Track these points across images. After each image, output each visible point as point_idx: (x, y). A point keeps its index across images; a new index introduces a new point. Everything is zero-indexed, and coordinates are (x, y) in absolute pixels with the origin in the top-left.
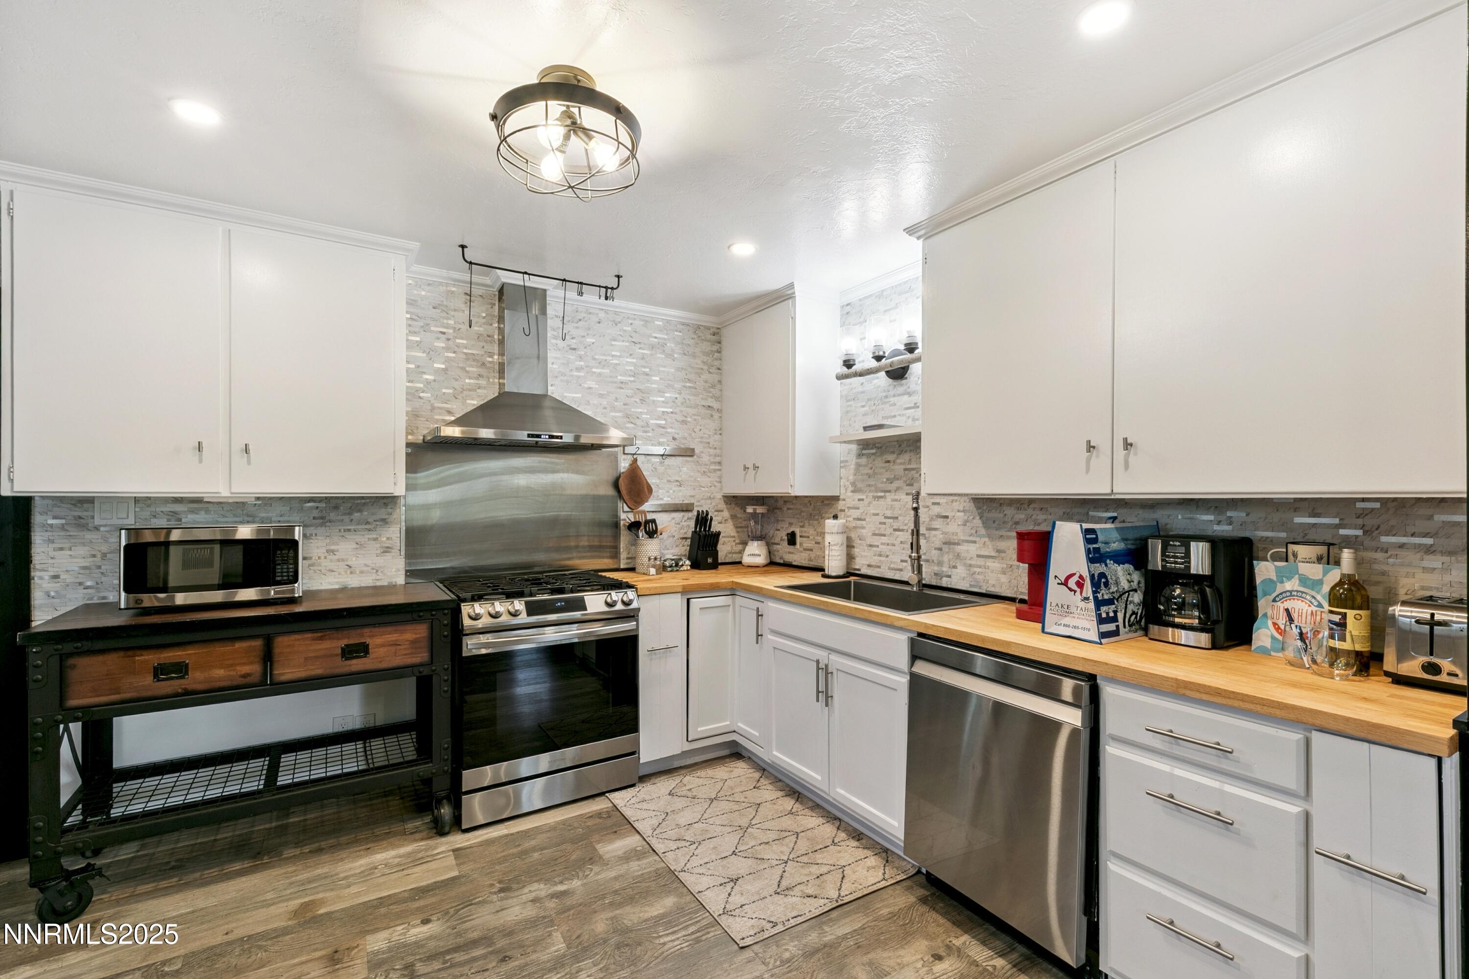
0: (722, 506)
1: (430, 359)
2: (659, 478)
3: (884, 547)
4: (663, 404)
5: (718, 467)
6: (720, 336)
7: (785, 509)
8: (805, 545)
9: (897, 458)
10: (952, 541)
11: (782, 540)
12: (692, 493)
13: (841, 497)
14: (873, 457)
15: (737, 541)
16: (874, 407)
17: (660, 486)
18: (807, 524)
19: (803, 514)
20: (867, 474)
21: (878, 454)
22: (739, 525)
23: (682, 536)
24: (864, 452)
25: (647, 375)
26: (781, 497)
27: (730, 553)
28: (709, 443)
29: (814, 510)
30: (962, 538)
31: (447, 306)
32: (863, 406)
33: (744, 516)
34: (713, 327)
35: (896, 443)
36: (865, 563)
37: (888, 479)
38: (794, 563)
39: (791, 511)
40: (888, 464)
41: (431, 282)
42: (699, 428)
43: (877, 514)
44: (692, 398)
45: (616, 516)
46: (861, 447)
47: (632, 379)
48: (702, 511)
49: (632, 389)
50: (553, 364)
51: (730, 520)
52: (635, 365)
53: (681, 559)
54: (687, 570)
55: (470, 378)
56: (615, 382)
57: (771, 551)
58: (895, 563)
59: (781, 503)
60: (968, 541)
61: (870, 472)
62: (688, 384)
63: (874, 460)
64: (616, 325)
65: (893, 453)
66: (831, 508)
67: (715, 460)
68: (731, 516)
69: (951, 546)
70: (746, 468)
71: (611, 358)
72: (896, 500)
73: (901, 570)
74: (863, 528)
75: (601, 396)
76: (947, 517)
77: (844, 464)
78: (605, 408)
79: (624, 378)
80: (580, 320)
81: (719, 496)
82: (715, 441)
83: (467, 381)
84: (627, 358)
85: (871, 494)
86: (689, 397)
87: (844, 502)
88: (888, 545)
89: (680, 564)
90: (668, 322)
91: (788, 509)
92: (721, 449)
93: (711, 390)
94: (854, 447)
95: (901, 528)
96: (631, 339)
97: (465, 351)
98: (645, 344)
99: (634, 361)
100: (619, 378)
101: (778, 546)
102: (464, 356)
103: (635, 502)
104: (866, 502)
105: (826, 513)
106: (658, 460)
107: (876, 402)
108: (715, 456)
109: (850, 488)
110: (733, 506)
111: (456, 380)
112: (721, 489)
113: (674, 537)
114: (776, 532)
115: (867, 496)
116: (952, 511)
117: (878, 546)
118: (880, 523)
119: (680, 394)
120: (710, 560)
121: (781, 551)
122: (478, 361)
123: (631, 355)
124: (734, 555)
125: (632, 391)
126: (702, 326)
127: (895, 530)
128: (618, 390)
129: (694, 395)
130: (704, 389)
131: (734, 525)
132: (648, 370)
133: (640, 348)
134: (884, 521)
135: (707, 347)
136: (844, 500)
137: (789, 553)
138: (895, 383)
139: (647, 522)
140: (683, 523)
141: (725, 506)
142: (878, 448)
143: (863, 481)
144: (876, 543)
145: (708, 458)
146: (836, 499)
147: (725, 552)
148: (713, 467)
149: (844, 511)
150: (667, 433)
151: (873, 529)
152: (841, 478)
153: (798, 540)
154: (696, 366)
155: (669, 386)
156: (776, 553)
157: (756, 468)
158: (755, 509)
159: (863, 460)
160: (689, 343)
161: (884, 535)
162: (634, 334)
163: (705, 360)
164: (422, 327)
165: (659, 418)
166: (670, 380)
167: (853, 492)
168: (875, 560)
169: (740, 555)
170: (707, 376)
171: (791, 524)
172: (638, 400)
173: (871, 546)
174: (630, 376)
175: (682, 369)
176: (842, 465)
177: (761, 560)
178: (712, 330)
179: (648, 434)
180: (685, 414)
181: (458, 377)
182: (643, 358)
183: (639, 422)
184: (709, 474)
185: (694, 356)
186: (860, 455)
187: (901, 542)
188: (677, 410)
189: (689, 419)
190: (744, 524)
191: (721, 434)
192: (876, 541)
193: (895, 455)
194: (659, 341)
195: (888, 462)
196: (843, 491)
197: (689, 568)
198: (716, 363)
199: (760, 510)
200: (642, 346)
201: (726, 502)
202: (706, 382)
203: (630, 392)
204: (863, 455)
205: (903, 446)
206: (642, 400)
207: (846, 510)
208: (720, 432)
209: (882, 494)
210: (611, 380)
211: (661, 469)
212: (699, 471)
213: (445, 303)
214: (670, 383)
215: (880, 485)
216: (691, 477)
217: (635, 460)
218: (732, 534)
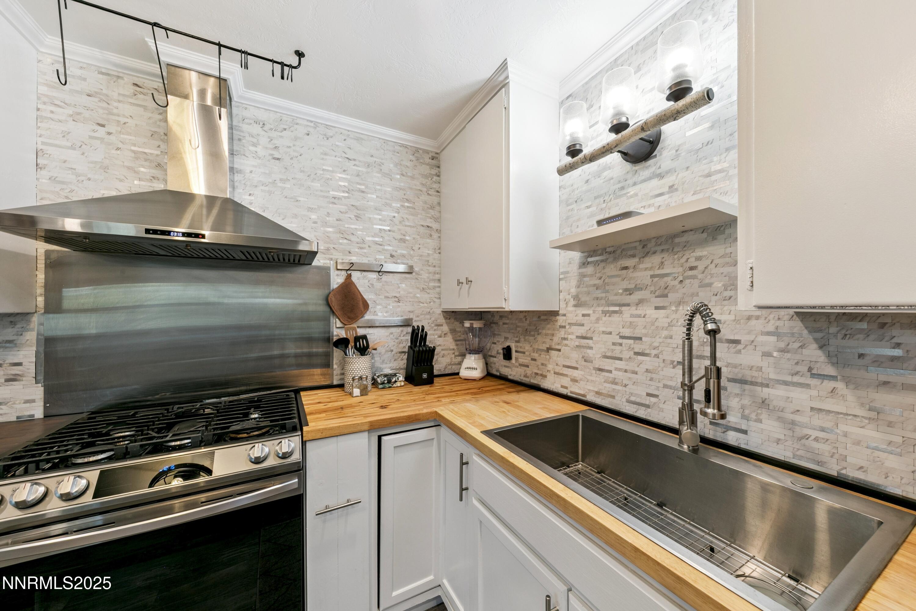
0: (442, 320)
1: (83, 154)
2: (376, 294)
3: (620, 373)
4: (381, 222)
5: (437, 284)
6: (439, 161)
7: (501, 323)
8: (521, 361)
9: (640, 263)
10: (749, 379)
11: (498, 353)
12: (411, 308)
13: (560, 312)
14: (602, 265)
15: (457, 353)
16: (604, 205)
17: (377, 302)
18: (522, 340)
19: (518, 329)
20: (594, 285)
21: (608, 261)
22: (459, 338)
23: (400, 350)
24: (590, 260)
25: (363, 192)
26: (498, 312)
27: (451, 364)
28: (428, 261)
29: (530, 325)
30: (772, 376)
31: (107, 96)
32: (588, 207)
33: (462, 330)
34: (432, 152)
35: (638, 244)
36: (592, 388)
37: (626, 290)
38: (510, 377)
39: (506, 326)
40: (624, 272)
41: (85, 66)
42: (417, 246)
43: (610, 333)
44: (411, 217)
45: (329, 332)
46: (586, 254)
47: (346, 195)
48: (418, 326)
49: (346, 205)
50: (251, 172)
51: (449, 334)
52: (349, 181)
53: (395, 375)
54: (401, 386)
55: (140, 180)
56: (327, 197)
57: (489, 363)
58: (636, 395)
59: (496, 318)
60: (786, 383)
61: (598, 282)
62: (406, 204)
63: (604, 268)
64: (328, 139)
65: (634, 256)
66: (548, 324)
67: (434, 278)
68: (450, 330)
69: (747, 387)
70: (459, 283)
71: (322, 172)
72: (639, 316)
73: (648, 406)
74: (591, 348)
75: (310, 209)
76: (737, 342)
77: (564, 276)
78: (315, 223)
79: (336, 193)
80: (285, 129)
81: (439, 311)
82: (434, 259)
83: (136, 182)
84: (340, 173)
85: (601, 309)
86: (407, 216)
87: (564, 318)
88: (626, 371)
89: (393, 380)
90: (386, 141)
91: (504, 324)
92: (440, 267)
93: (431, 211)
94: (576, 256)
95: (647, 352)
96: (344, 155)
97: (133, 148)
98: (360, 161)
99: (348, 177)
100: (331, 193)
101: (495, 359)
102: (133, 155)
103: (349, 318)
104: (593, 318)
105: (543, 328)
106: (375, 276)
107: (606, 198)
108: (435, 273)
109: (572, 302)
110: (452, 320)
111: (121, 180)
112: (440, 305)
113: (392, 351)
114: (493, 345)
115: (595, 312)
116: (749, 333)
117: (610, 372)
118: (614, 344)
119: (398, 213)
120: (425, 376)
121: (497, 364)
122: (151, 161)
123: (344, 171)
124: (453, 367)
125: (346, 207)
126: (420, 149)
127: (637, 354)
128: (331, 205)
129: (412, 215)
130: (423, 210)
131: (453, 338)
132: (363, 187)
133: (354, 165)
134: (621, 341)
135: (426, 169)
136: (564, 315)
137: (505, 366)
138: (637, 168)
139: (357, 339)
140: (402, 338)
141: (444, 321)
142: (610, 253)
143: (588, 293)
144: (607, 368)
145: (427, 275)
146: (555, 313)
147: (445, 364)
148: (432, 284)
149: (564, 327)
150: (384, 250)
151: (603, 350)
152: (560, 292)
153: (514, 354)
154: (414, 187)
155: (386, 204)
156: (493, 365)
157: (469, 281)
158: (472, 324)
159: (590, 270)
160: (407, 164)
161: (620, 359)
162: (347, 150)
163: (424, 182)
164: (71, 116)
165: (375, 235)
166: (386, 199)
167: (575, 306)
168: (607, 388)
169: (459, 366)
170: (424, 197)
171: (506, 338)
172: (353, 217)
173: (601, 370)
174: (344, 192)
175: (401, 189)
176: (561, 276)
177: (477, 374)
178: (431, 155)
179: (365, 251)
180: (404, 233)
181: (122, 177)
182: (358, 175)
183: (353, 238)
184: (428, 291)
185: (413, 178)
186: (584, 264)
187: (647, 371)
188: (395, 228)
189: (407, 238)
190: (463, 337)
191: (440, 253)
192: (607, 364)
193: (636, 260)
194: (377, 160)
195: (626, 268)
196: (563, 305)
197: (403, 384)
198: (435, 186)
199: (477, 324)
200: (357, 163)
201: (446, 318)
202: (425, 203)
203: (343, 208)
204: (588, 263)
205: (649, 246)
206: (357, 217)
207: (567, 327)
208: (439, 251)
209: (617, 308)
210: (322, 194)
211: (378, 285)
212: (418, 288)
213: (104, 91)
214: (388, 201)
215: (612, 298)
216: (411, 293)
217: (349, 276)
218: (452, 347)
